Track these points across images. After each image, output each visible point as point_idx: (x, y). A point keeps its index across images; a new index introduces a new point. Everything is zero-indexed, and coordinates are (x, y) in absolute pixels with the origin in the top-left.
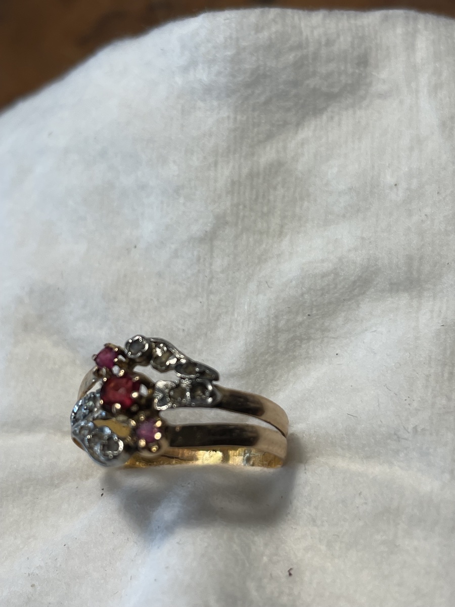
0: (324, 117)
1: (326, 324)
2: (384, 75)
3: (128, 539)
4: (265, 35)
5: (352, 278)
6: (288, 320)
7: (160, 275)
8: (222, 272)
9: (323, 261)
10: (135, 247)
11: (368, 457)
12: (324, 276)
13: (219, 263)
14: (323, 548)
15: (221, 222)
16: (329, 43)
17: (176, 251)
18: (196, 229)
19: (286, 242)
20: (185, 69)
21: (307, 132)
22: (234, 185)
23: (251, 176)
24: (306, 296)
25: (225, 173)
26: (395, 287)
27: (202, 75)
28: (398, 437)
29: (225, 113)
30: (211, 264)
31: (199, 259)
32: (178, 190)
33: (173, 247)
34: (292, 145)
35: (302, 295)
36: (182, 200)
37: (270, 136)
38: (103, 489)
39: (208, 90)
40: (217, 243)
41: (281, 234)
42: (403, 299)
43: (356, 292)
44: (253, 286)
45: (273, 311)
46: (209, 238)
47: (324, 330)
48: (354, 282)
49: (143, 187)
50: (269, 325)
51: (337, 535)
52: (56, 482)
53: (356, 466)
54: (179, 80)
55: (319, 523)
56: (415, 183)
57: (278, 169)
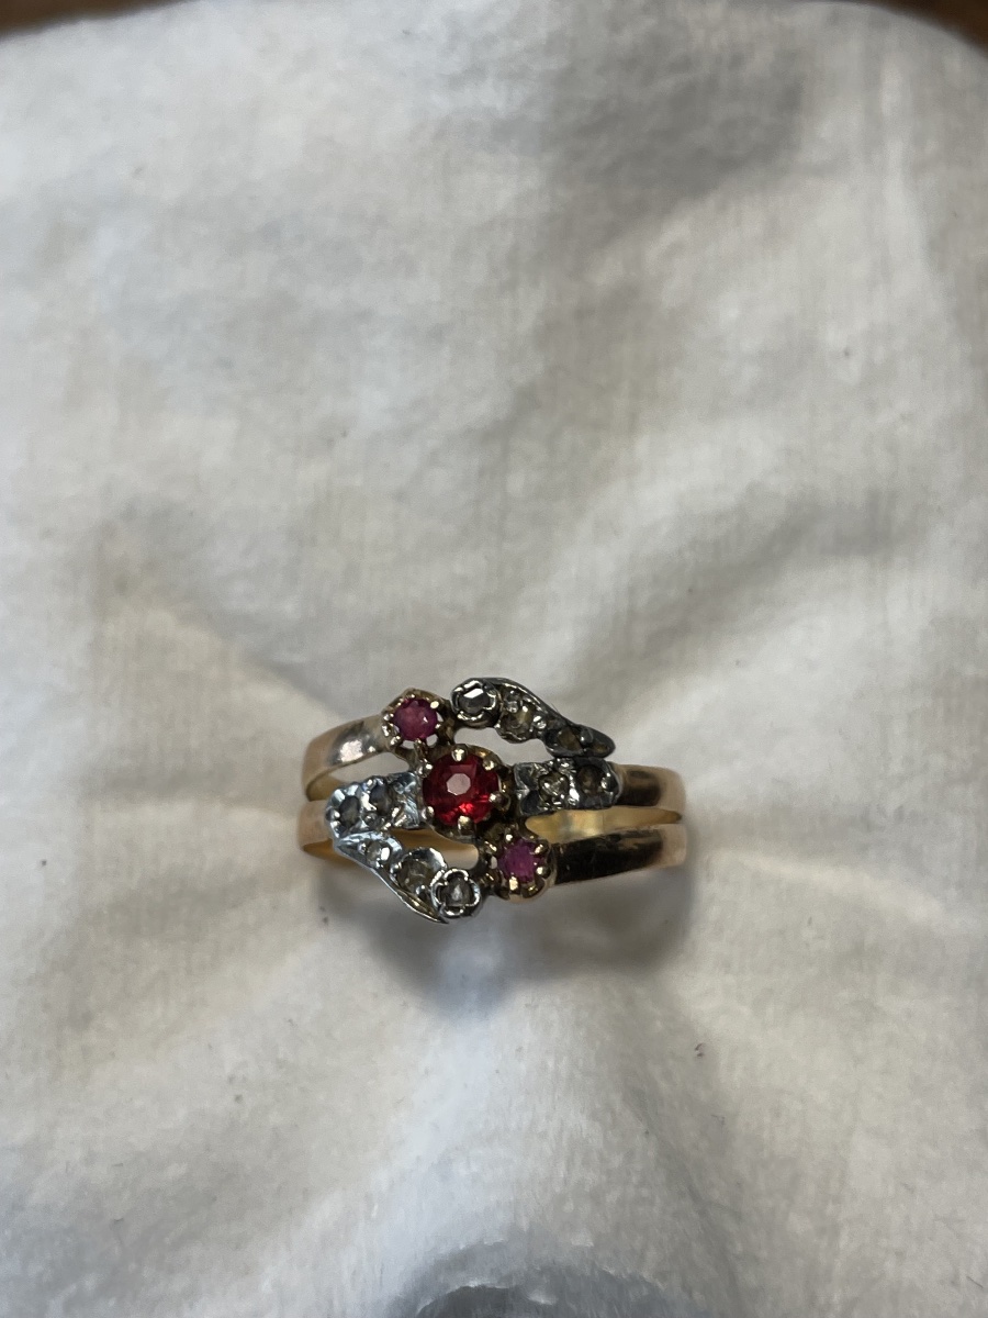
0: (711, 202)
3: (405, 1004)
4: (627, 38)
6: (653, 598)
7: (400, 496)
8: (526, 501)
9: (716, 490)
10: (345, 434)
12: (720, 518)
13: (517, 483)
14: (746, 1010)
15: (527, 401)
16: (737, 61)
17: (435, 452)
18: (481, 410)
19: (642, 445)
20: (455, 82)
21: (678, 229)
22: (548, 332)
23: (581, 313)
24: (687, 555)
25: (531, 304)
26: (844, 545)
27: (492, 98)
29: (533, 180)
30: (504, 484)
31: (482, 473)
32: (437, 334)
33: (430, 444)
34: (653, 253)
35: (680, 552)
36: (447, 353)
37: (611, 233)
39: (503, 131)
40: (517, 442)
41: (632, 427)
43: (776, 549)
44: (584, 529)
46: (498, 436)
47: (713, 617)
48: (775, 534)
49: (365, 315)
52: (233, 898)
53: (789, 870)
54: (441, 103)
55: (736, 968)
56: (880, 354)
57: (627, 301)
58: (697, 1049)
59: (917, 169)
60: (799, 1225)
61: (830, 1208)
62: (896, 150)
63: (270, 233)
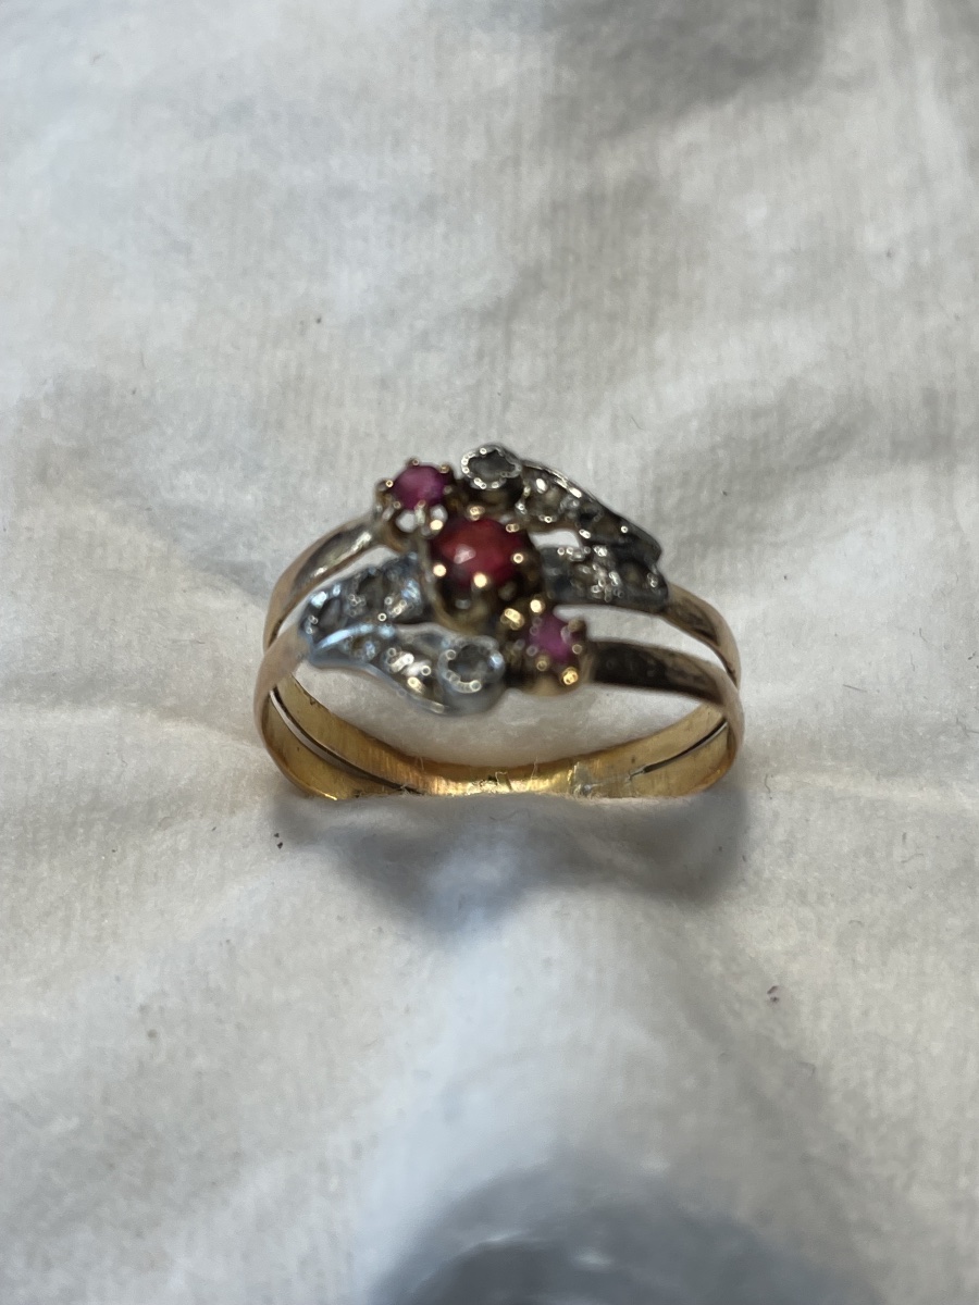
0: (730, 109)
1: (759, 516)
2: (848, 44)
5: (817, 425)
6: (681, 501)
7: (384, 383)
8: (532, 389)
9: (753, 384)
10: (319, 321)
11: (891, 774)
12: (757, 414)
13: (524, 368)
14: (829, 948)
15: (532, 280)
17: (425, 334)
18: (475, 290)
19: (662, 343)
22: (555, 212)
23: (593, 199)
24: (721, 453)
25: (536, 184)
26: (903, 450)
28: (964, 729)
30: (507, 370)
31: (480, 355)
32: (430, 206)
33: (420, 324)
34: (668, 152)
35: (713, 449)
36: (440, 228)
37: (622, 128)
38: (277, 835)
40: (521, 326)
41: (651, 324)
42: (918, 476)
43: (823, 453)
44: (602, 424)
45: (651, 476)
46: (502, 314)
47: (752, 528)
48: (821, 434)
49: (344, 193)
50: (642, 504)
51: (859, 922)
52: (161, 815)
55: (812, 897)
56: (926, 257)
57: (641, 192)
58: (770, 992)
59: (949, 85)
60: (924, 1199)
61: (963, 1181)
62: (925, 66)
63: (241, 112)
